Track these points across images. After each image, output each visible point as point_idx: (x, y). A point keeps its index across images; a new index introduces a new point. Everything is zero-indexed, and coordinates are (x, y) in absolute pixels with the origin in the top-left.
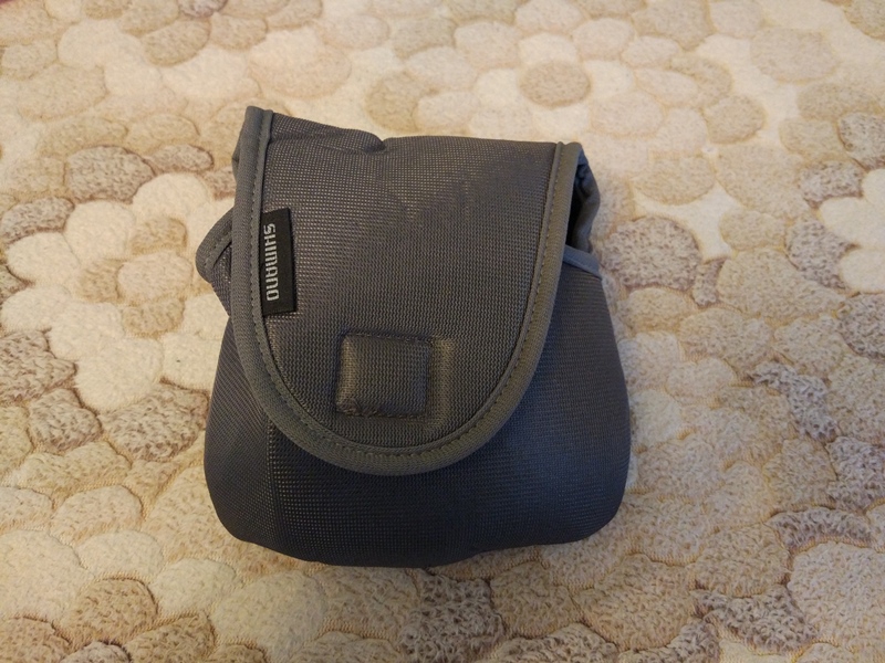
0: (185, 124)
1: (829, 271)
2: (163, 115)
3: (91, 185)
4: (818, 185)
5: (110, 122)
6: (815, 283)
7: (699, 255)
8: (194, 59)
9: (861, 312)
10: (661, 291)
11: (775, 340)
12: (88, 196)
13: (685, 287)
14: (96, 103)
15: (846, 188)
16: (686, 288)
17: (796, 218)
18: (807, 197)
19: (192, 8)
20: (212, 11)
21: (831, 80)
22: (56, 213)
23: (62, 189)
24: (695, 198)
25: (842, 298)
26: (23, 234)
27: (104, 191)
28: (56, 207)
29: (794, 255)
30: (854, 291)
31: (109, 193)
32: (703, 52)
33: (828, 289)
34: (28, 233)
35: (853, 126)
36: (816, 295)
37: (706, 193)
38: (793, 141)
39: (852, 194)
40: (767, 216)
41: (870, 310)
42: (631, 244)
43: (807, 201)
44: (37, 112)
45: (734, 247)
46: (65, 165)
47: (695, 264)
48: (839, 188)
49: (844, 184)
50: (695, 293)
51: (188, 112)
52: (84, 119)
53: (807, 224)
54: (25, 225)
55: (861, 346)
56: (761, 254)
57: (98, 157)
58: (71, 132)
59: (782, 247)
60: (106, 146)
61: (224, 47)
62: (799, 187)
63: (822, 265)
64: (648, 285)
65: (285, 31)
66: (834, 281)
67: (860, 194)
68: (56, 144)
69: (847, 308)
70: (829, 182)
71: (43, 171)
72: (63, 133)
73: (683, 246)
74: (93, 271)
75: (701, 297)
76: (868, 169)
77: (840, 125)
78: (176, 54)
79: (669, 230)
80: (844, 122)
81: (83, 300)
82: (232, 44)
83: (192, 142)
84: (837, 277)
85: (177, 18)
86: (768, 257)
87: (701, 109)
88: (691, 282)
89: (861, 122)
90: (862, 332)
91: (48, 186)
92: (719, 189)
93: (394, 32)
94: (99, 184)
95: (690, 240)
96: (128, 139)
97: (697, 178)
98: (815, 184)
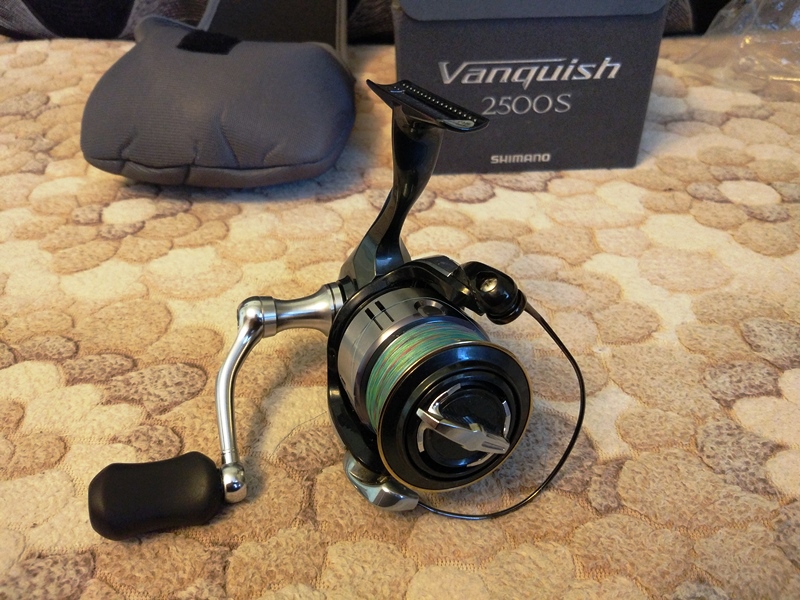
0: (65, 319)
1: (753, 474)
2: (47, 312)
4: (728, 384)
6: (738, 488)
7: (594, 454)
8: (95, 269)
11: (696, 555)
15: (760, 386)
16: (580, 490)
17: (705, 417)
18: (719, 395)
19: (109, 232)
20: (126, 234)
21: (726, 290)
25: (775, 506)
29: (708, 457)
30: (788, 498)
32: (588, 266)
33: (755, 495)
35: (756, 329)
36: (740, 502)
37: (600, 390)
38: (693, 343)
39: (768, 393)
40: (671, 414)
43: (717, 399)
45: (634, 446)
47: (590, 463)
48: (752, 387)
49: (757, 383)
50: (591, 495)
51: (72, 310)
53: (719, 423)
56: (668, 455)
59: (693, 448)
61: (126, 260)
62: (706, 387)
63: (744, 467)
65: (188, 249)
66: (761, 485)
67: (779, 394)
69: (782, 517)
70: (740, 381)
75: (599, 500)
76: (782, 369)
77: (743, 328)
78: (80, 266)
80: (747, 326)
82: (135, 258)
83: (64, 333)
84: (764, 481)
85: (93, 240)
86: (677, 458)
87: (590, 314)
88: (588, 483)
89: (765, 325)
92: (613, 387)
93: (291, 250)
96: (4, 330)
98: (724, 383)
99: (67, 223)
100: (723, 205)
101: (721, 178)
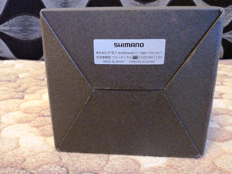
99: (39, 116)
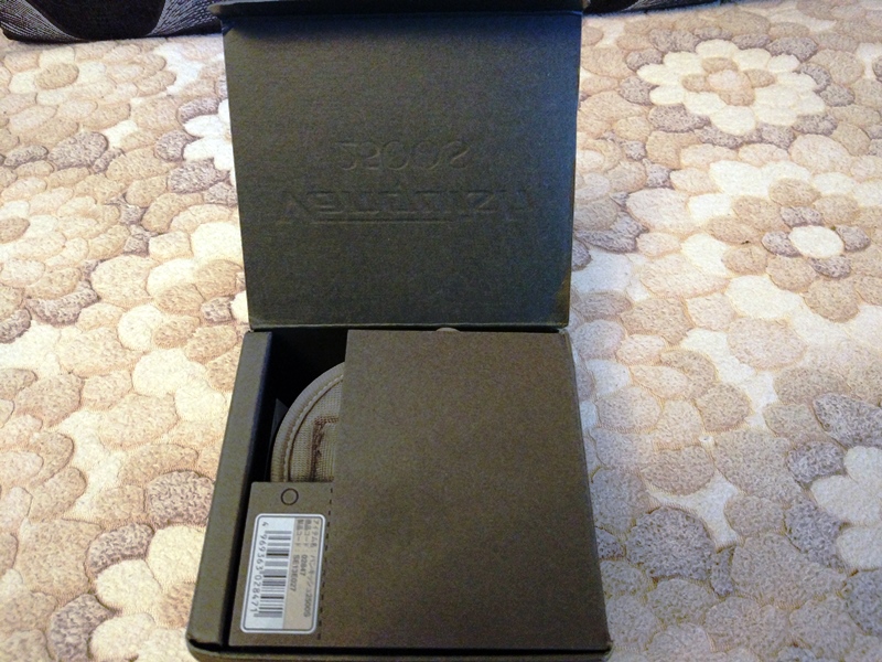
1: (827, 552)
3: (169, 510)
4: (806, 467)
5: (183, 447)
6: (818, 565)
7: (711, 544)
9: (862, 590)
10: (684, 582)
11: (791, 626)
12: (166, 521)
13: (705, 577)
14: (169, 429)
15: (831, 466)
16: (704, 579)
17: (791, 500)
18: (800, 478)
21: (800, 364)
22: (138, 540)
23: (143, 516)
24: (699, 487)
25: (843, 578)
26: (109, 562)
27: (180, 515)
28: (139, 534)
29: (795, 538)
30: (852, 570)
31: (186, 517)
32: (686, 345)
33: (830, 569)
34: (114, 561)
35: (827, 407)
36: (820, 576)
37: (709, 481)
38: (777, 425)
39: (837, 473)
40: (766, 500)
41: (871, 587)
42: (651, 536)
43: (798, 482)
44: (118, 441)
45: (740, 533)
46: (145, 491)
47: (709, 553)
48: (824, 467)
49: (828, 463)
50: (714, 583)
52: (159, 445)
53: (802, 506)
54: (110, 552)
55: (869, 625)
56: (765, 539)
57: (174, 482)
58: (149, 459)
59: (783, 530)
60: (180, 471)
62: (789, 469)
63: (821, 546)
64: (672, 577)
66: (834, 560)
67: (843, 472)
68: (136, 472)
69: (849, 586)
70: (815, 463)
71: (125, 498)
72: (142, 461)
73: (696, 536)
74: (174, 595)
75: (719, 586)
76: (846, 447)
77: (815, 406)
79: (681, 521)
80: (818, 404)
81: (166, 625)
84: (836, 556)
86: (772, 541)
87: (693, 400)
88: (709, 572)
89: (834, 402)
90: (867, 610)
91: (130, 514)
92: (719, 477)
94: (176, 509)
95: (701, 529)
96: (199, 462)
97: (699, 468)
98: (803, 466)
99: (200, 323)
100: (794, 259)
101: (791, 224)
